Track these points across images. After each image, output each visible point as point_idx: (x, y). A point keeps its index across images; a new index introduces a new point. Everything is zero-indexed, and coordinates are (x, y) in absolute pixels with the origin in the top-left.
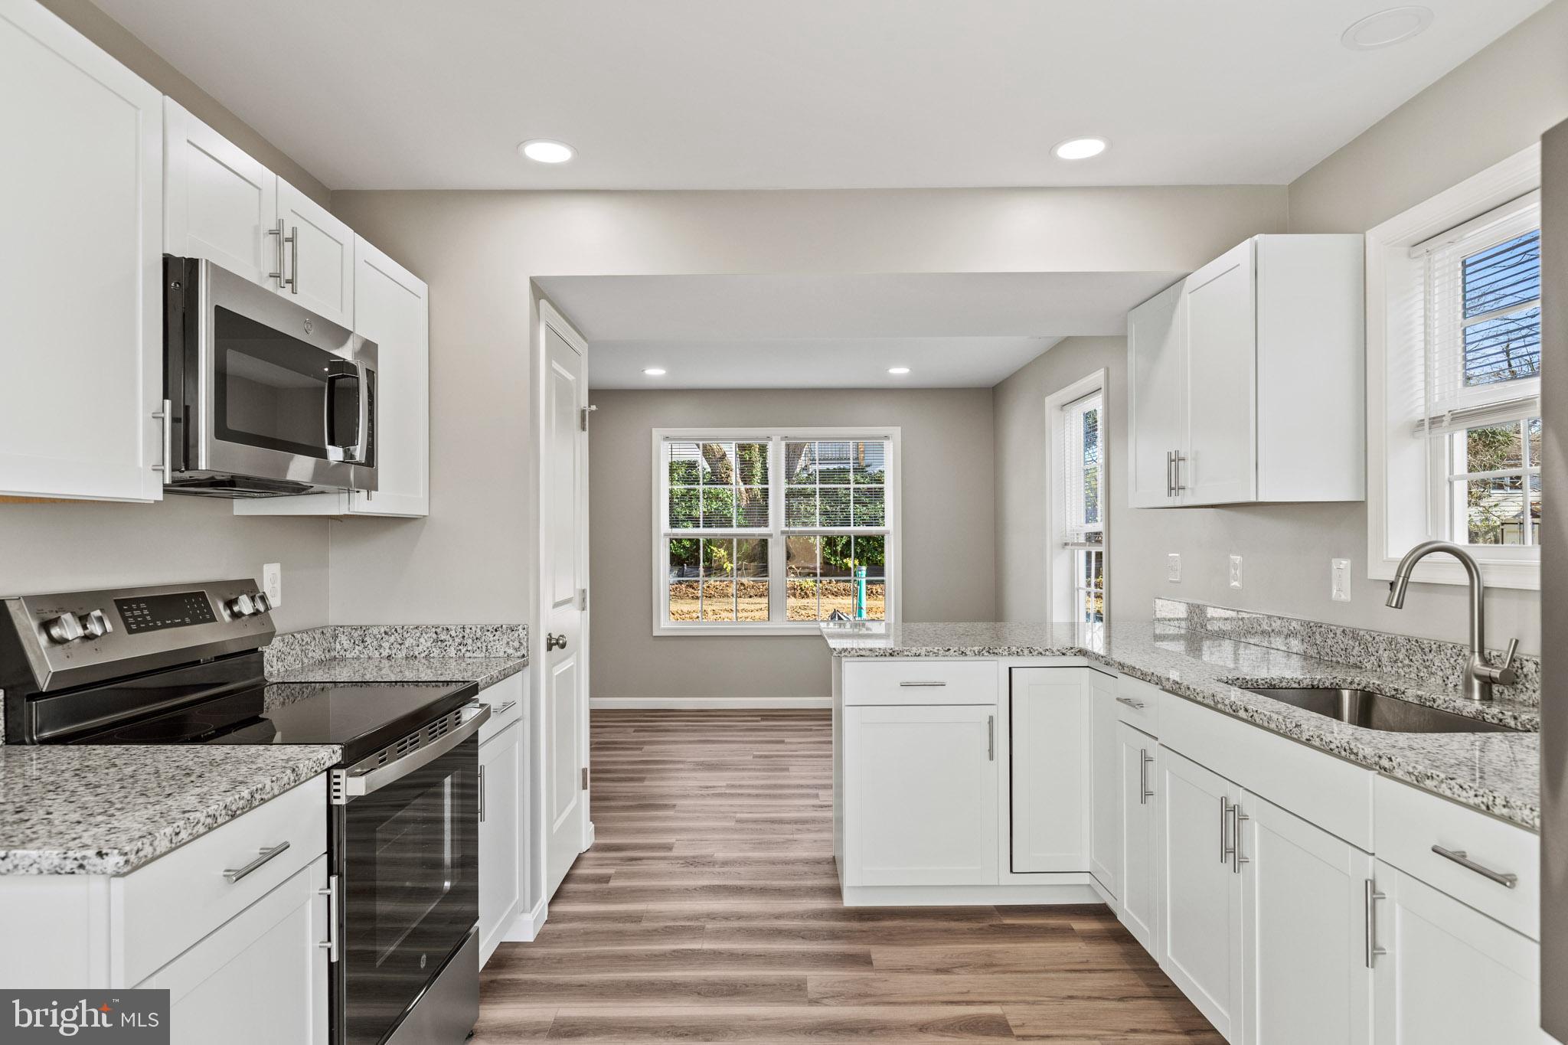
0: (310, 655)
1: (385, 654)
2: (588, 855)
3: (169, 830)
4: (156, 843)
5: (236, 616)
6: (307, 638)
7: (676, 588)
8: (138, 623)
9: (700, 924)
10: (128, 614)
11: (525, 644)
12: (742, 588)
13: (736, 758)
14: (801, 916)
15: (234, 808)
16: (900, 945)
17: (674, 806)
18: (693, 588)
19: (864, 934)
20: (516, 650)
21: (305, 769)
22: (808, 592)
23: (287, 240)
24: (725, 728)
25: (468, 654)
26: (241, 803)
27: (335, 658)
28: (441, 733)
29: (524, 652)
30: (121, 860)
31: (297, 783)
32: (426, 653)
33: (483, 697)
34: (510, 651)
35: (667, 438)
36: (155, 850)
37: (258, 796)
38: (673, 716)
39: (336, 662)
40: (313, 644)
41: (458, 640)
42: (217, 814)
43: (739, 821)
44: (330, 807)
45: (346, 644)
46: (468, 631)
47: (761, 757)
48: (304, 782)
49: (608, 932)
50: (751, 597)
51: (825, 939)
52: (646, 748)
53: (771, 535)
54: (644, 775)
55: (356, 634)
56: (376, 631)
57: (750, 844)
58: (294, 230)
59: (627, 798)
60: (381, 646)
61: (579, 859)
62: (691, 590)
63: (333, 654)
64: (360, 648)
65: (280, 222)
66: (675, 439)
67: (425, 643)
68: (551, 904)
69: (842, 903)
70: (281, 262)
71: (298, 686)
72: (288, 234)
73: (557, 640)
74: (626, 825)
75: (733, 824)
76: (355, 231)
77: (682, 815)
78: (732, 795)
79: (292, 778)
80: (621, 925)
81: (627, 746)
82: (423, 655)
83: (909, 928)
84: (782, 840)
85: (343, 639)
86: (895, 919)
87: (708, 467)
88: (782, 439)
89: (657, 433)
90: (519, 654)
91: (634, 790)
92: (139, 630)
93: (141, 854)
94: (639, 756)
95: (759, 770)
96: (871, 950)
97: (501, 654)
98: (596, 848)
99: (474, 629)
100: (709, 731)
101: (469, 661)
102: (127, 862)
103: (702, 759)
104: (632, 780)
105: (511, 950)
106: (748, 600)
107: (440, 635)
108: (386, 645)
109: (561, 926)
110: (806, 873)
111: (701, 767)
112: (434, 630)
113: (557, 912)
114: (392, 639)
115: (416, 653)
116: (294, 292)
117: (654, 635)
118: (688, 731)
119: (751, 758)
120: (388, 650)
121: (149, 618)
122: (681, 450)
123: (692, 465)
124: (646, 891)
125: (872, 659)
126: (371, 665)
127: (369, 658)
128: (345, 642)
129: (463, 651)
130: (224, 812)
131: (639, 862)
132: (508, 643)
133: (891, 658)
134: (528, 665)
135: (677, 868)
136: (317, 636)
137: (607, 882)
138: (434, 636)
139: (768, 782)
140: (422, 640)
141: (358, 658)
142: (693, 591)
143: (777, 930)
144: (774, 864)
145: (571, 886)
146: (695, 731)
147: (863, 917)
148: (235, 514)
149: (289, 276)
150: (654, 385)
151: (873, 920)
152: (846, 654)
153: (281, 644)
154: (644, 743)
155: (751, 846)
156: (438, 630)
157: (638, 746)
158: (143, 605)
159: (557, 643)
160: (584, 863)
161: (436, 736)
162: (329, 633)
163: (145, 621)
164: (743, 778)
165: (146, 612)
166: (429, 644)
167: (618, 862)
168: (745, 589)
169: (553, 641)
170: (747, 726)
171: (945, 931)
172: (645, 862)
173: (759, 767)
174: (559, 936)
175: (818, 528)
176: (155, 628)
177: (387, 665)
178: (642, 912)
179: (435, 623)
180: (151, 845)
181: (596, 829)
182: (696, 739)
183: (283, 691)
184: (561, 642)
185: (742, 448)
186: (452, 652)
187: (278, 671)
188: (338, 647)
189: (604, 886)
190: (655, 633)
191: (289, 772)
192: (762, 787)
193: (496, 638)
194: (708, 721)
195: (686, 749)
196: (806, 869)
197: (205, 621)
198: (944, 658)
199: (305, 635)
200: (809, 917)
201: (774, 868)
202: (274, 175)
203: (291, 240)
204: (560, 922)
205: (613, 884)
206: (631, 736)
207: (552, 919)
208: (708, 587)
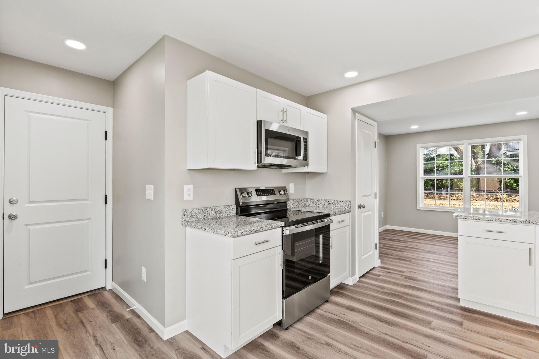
0: (301, 204)
1: (317, 206)
2: (377, 268)
3: (241, 231)
4: (238, 233)
5: (281, 194)
6: (300, 201)
7: (445, 196)
8: (259, 194)
9: (403, 295)
10: (257, 192)
11: (350, 206)
12: (473, 197)
13: (440, 251)
14: (441, 303)
15: (256, 230)
16: (478, 324)
17: (410, 261)
18: (452, 196)
19: (464, 316)
20: (347, 207)
21: (274, 226)
22: (504, 200)
23: (285, 112)
24: (441, 241)
25: (336, 207)
26: (257, 230)
27: (307, 206)
28: (316, 223)
29: (350, 208)
30: (231, 235)
31: (272, 228)
32: (326, 206)
33: (331, 218)
34: (346, 207)
35: (422, 147)
36: (238, 234)
37: (262, 229)
38: (423, 235)
39: (307, 207)
40: (301, 202)
41: (333, 204)
42: (252, 230)
43: (431, 270)
44: (282, 236)
45: (310, 203)
46: (336, 201)
47: (451, 252)
48: (274, 229)
49: (373, 289)
50: (476, 200)
51: (447, 313)
52: (409, 243)
53: (464, 178)
54: (404, 251)
55: (312, 201)
56: (315, 200)
57: (432, 277)
58: (287, 109)
59: (394, 255)
60: (316, 204)
61: (373, 268)
62: (451, 197)
63: (307, 205)
64: (312, 204)
65: (283, 108)
66: (425, 147)
67: (326, 203)
68: (360, 278)
69: (460, 304)
70: (283, 117)
71: (297, 211)
72: (285, 110)
73: (362, 206)
74: (390, 263)
75: (429, 270)
76: (304, 106)
77: (412, 264)
78: (433, 262)
79: (271, 227)
80: (378, 288)
81: (403, 242)
82: (326, 207)
83: (485, 320)
84: (445, 279)
85: (309, 201)
86: (481, 315)
87: (458, 155)
88: (468, 144)
89: (418, 146)
90: (348, 208)
91: (399, 254)
92: (259, 196)
93: (235, 234)
94: (406, 245)
95: (448, 256)
96: (464, 321)
97: (344, 208)
98: (380, 267)
99: (337, 201)
100: (435, 241)
101: (336, 209)
102: (232, 235)
103: (427, 249)
104: (400, 251)
105: (345, 286)
106: (475, 201)
107: (329, 202)
108: (318, 204)
109: (361, 284)
110: (450, 291)
111: (426, 252)
112: (328, 201)
113: (361, 280)
114: (319, 202)
115: (324, 206)
116: (286, 123)
117: (417, 209)
118: (426, 240)
119: (447, 252)
120: (318, 205)
121: (261, 193)
122: (442, 150)
123: (452, 155)
124: (390, 282)
125: (470, 220)
126: (315, 208)
127: (314, 207)
128: (309, 202)
129: (335, 206)
130: (253, 230)
131: (391, 274)
132: (345, 205)
133: (479, 221)
134: (351, 211)
135: (402, 278)
136: (303, 200)
137: (379, 276)
138: (328, 202)
139: (450, 261)
140: (325, 203)
141: (312, 206)
142: (452, 197)
143: (429, 304)
144: (439, 285)
145: (368, 275)
146: (429, 241)
147: (466, 310)
148: (283, 172)
149: (285, 120)
150: (415, 131)
151: (470, 313)
152: (458, 217)
153: (293, 201)
154: (409, 242)
155: (433, 278)
156: (329, 201)
157: (407, 242)
158: (261, 191)
159: (362, 207)
160: (375, 270)
161: (314, 223)
162: (305, 200)
163: (261, 194)
164: (440, 258)
165: (261, 192)
166: (327, 204)
167: (385, 272)
168: (474, 198)
169: (361, 206)
170: (451, 242)
171: (503, 326)
172: (393, 274)
173: (448, 255)
174: (359, 286)
175: (485, 175)
176: (263, 195)
177: (318, 209)
178: (386, 287)
179: (328, 199)
180: (237, 233)
181: (381, 262)
182: (428, 243)
183: (293, 212)
184: (363, 206)
185: (473, 147)
186: (332, 206)
187: (292, 207)
188: (308, 203)
189: (378, 277)
190: (418, 208)
191: (270, 225)
192: (446, 262)
193: (343, 204)
194: (436, 238)
195: (424, 245)
196: (451, 290)
197: (273, 195)
198: (504, 223)
199: (299, 200)
200: (444, 304)
201: (438, 287)
202: (282, 98)
203: (286, 112)
204: (361, 283)
205: (380, 277)
206: (406, 239)
207: (359, 281)
208: (458, 196)
